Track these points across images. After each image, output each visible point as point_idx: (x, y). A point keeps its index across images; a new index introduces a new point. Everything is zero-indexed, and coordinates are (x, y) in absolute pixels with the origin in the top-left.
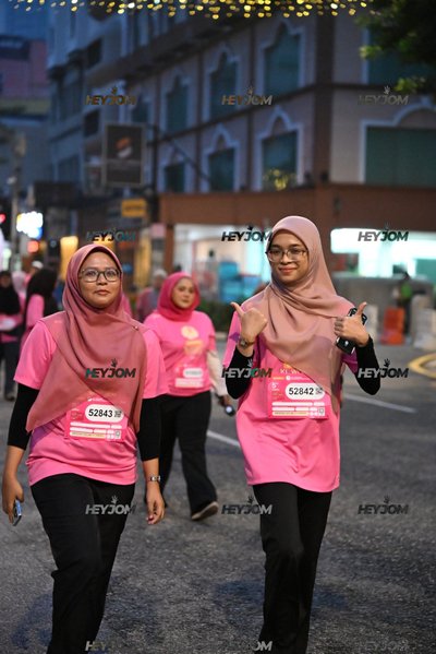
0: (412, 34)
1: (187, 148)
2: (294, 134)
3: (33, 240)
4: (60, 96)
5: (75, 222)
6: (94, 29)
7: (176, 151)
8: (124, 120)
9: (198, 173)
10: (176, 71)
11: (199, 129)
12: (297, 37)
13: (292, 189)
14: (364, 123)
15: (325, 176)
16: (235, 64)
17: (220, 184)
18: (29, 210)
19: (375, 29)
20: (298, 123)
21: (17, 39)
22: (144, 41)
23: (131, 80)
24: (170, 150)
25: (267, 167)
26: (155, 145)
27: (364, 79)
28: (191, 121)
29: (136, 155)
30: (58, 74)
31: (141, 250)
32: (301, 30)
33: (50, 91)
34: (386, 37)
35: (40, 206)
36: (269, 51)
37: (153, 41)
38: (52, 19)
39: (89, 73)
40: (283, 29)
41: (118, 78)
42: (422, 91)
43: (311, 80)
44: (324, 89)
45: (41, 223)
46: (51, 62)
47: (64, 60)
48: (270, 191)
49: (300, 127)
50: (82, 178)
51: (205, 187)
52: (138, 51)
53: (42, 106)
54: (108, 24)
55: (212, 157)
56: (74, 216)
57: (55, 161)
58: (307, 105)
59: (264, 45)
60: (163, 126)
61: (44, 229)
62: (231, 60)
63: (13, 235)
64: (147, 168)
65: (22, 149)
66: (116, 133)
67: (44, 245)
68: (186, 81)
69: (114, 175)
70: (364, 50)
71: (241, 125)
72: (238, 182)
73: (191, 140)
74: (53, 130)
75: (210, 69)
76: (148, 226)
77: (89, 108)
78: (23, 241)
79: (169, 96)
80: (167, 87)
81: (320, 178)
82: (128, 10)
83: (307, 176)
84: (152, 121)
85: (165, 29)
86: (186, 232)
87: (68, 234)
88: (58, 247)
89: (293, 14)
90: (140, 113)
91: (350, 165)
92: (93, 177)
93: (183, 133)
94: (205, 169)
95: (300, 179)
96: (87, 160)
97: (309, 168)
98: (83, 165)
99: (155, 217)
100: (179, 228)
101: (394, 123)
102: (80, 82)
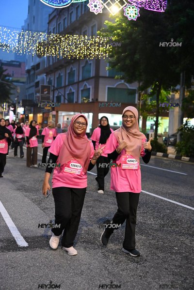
0: (119, 64)
1: (62, 92)
2: (90, 88)
3: (22, 114)
4: (29, 78)
5: (32, 110)
6: (38, 60)
7: (59, 92)
8: (46, 84)
9: (65, 98)
10: (59, 72)
11: (65, 87)
12: (91, 64)
13: (89, 103)
14: (107, 86)
15: (97, 100)
16: (75, 70)
17: (70, 101)
18: (20, 107)
19: (110, 62)
20: (90, 86)
21: (17, 62)
22: (51, 63)
23: (47, 74)
24: (58, 92)
25: (82, 97)
26: (54, 91)
27: (107, 75)
28: (63, 85)
29: (49, 93)
30: (28, 71)
31: (50, 117)
32: (91, 62)
33: (26, 76)
34: (113, 65)
35: (23, 106)
36: (83, 67)
37: (53, 64)
38: (27, 57)
39: (36, 71)
40: (87, 62)
41: (44, 73)
42: (121, 79)
43: (94, 75)
44: (97, 77)
45: (23, 110)
46: (27, 68)
47: (30, 68)
48: (83, 103)
49: (91, 87)
50: (35, 99)
51: (66, 102)
52: (50, 66)
53: (24, 80)
54: (41, 59)
55: (68, 94)
56: (32, 108)
57: (27, 94)
58: (93, 81)
59: (82, 66)
60: (56, 86)
61: (24, 112)
62: (74, 69)
63: (16, 113)
64: (51, 97)
65: (19, 91)
66: (44, 87)
67: (24, 116)
68: (62, 75)
69: (43, 98)
70: (107, 68)
71: (76, 86)
72: (75, 100)
73: (63, 89)
74: (27, 86)
75: (68, 71)
76: (52, 111)
77: (36, 81)
78: (19, 115)
79: (57, 78)
80: (57, 76)
81: (96, 100)
82: (47, 56)
83: (92, 99)
84: (53, 85)
85: (57, 61)
86: (62, 113)
87: (31, 113)
88: (28, 116)
89: (89, 58)
90: (50, 82)
91: (103, 97)
92: (37, 99)
93: (61, 88)
94: (66, 97)
95: (91, 100)
96: (36, 94)
97: (93, 98)
98: (35, 95)
99: (53, 109)
100: (59, 112)
101: (115, 87)
102: (34, 73)
